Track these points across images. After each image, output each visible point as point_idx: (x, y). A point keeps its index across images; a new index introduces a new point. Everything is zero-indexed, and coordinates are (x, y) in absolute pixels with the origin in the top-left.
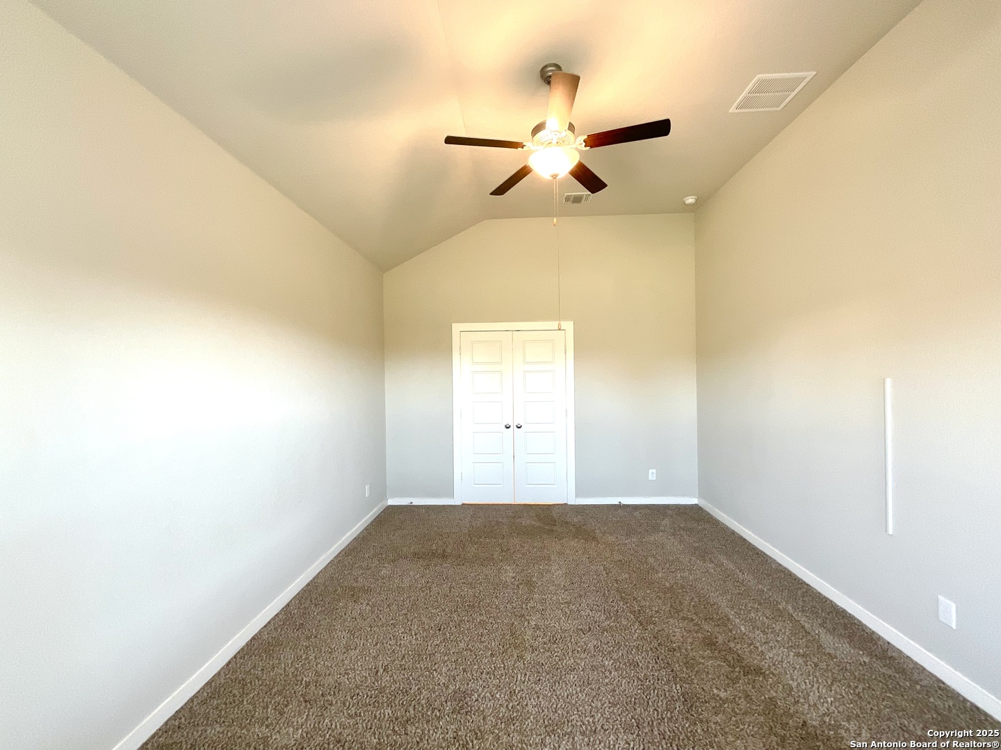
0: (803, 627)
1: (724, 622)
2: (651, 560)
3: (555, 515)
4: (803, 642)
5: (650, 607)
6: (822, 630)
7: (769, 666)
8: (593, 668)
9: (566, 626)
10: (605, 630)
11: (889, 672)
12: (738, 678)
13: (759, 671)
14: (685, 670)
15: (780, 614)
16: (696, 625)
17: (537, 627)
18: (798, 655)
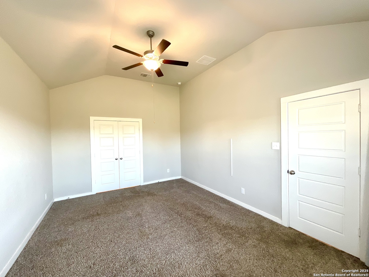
0: (216, 204)
1: (199, 208)
2: (175, 197)
3: (137, 190)
4: (217, 207)
5: (180, 210)
6: (220, 203)
7: (213, 215)
8: (172, 232)
9: (158, 224)
10: (170, 221)
11: (234, 208)
12: (207, 220)
13: (211, 217)
14: (195, 223)
15: (211, 202)
16: (193, 211)
17: (149, 227)
18: (217, 210)
